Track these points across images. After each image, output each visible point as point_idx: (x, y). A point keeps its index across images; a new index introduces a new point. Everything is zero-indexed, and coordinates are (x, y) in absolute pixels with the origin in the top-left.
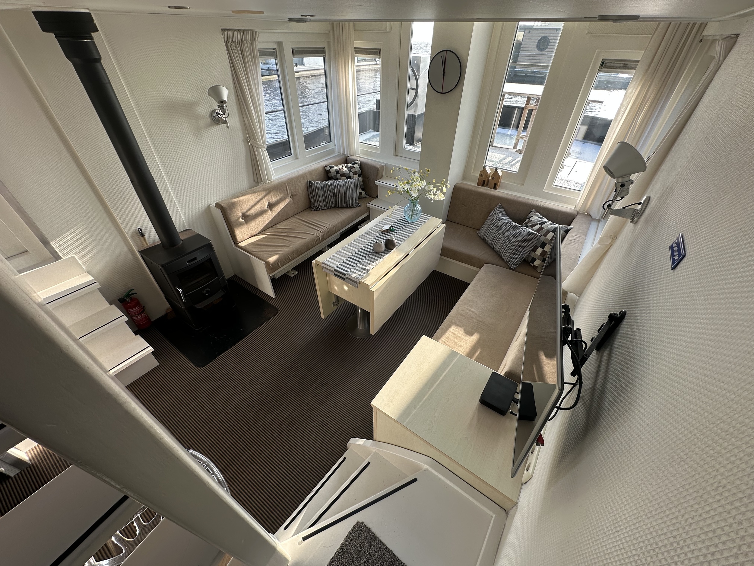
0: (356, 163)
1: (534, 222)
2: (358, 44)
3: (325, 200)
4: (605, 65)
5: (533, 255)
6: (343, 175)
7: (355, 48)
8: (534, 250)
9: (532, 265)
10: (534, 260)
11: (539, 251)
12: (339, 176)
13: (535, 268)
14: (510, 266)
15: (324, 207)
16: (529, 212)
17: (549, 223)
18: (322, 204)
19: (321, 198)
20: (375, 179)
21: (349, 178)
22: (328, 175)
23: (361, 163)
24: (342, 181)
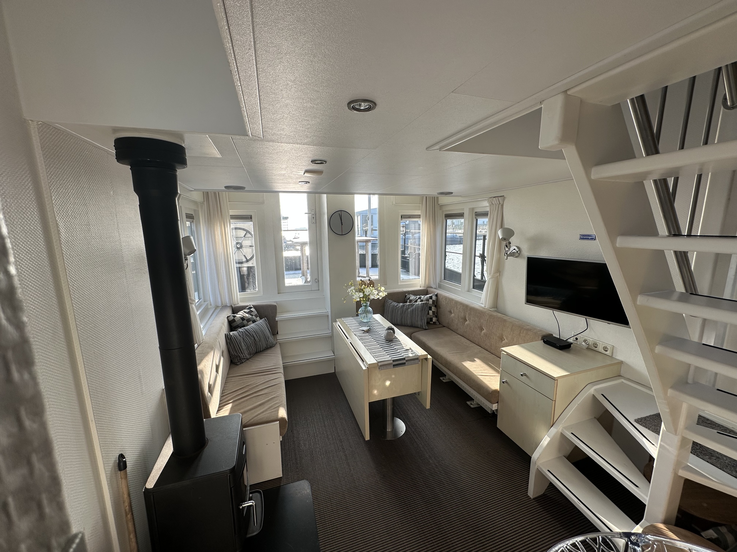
0: (251, 308)
1: (414, 300)
2: (232, 212)
3: (248, 348)
4: (402, 217)
5: (429, 316)
6: (248, 320)
7: (230, 215)
8: (428, 314)
9: (432, 322)
10: (431, 319)
11: (431, 312)
12: (245, 322)
13: (434, 323)
14: (425, 328)
15: (248, 356)
16: (405, 296)
17: (422, 297)
18: (246, 354)
19: (244, 348)
20: (275, 316)
21: (254, 321)
22: (232, 325)
23: (255, 307)
24: (253, 325)
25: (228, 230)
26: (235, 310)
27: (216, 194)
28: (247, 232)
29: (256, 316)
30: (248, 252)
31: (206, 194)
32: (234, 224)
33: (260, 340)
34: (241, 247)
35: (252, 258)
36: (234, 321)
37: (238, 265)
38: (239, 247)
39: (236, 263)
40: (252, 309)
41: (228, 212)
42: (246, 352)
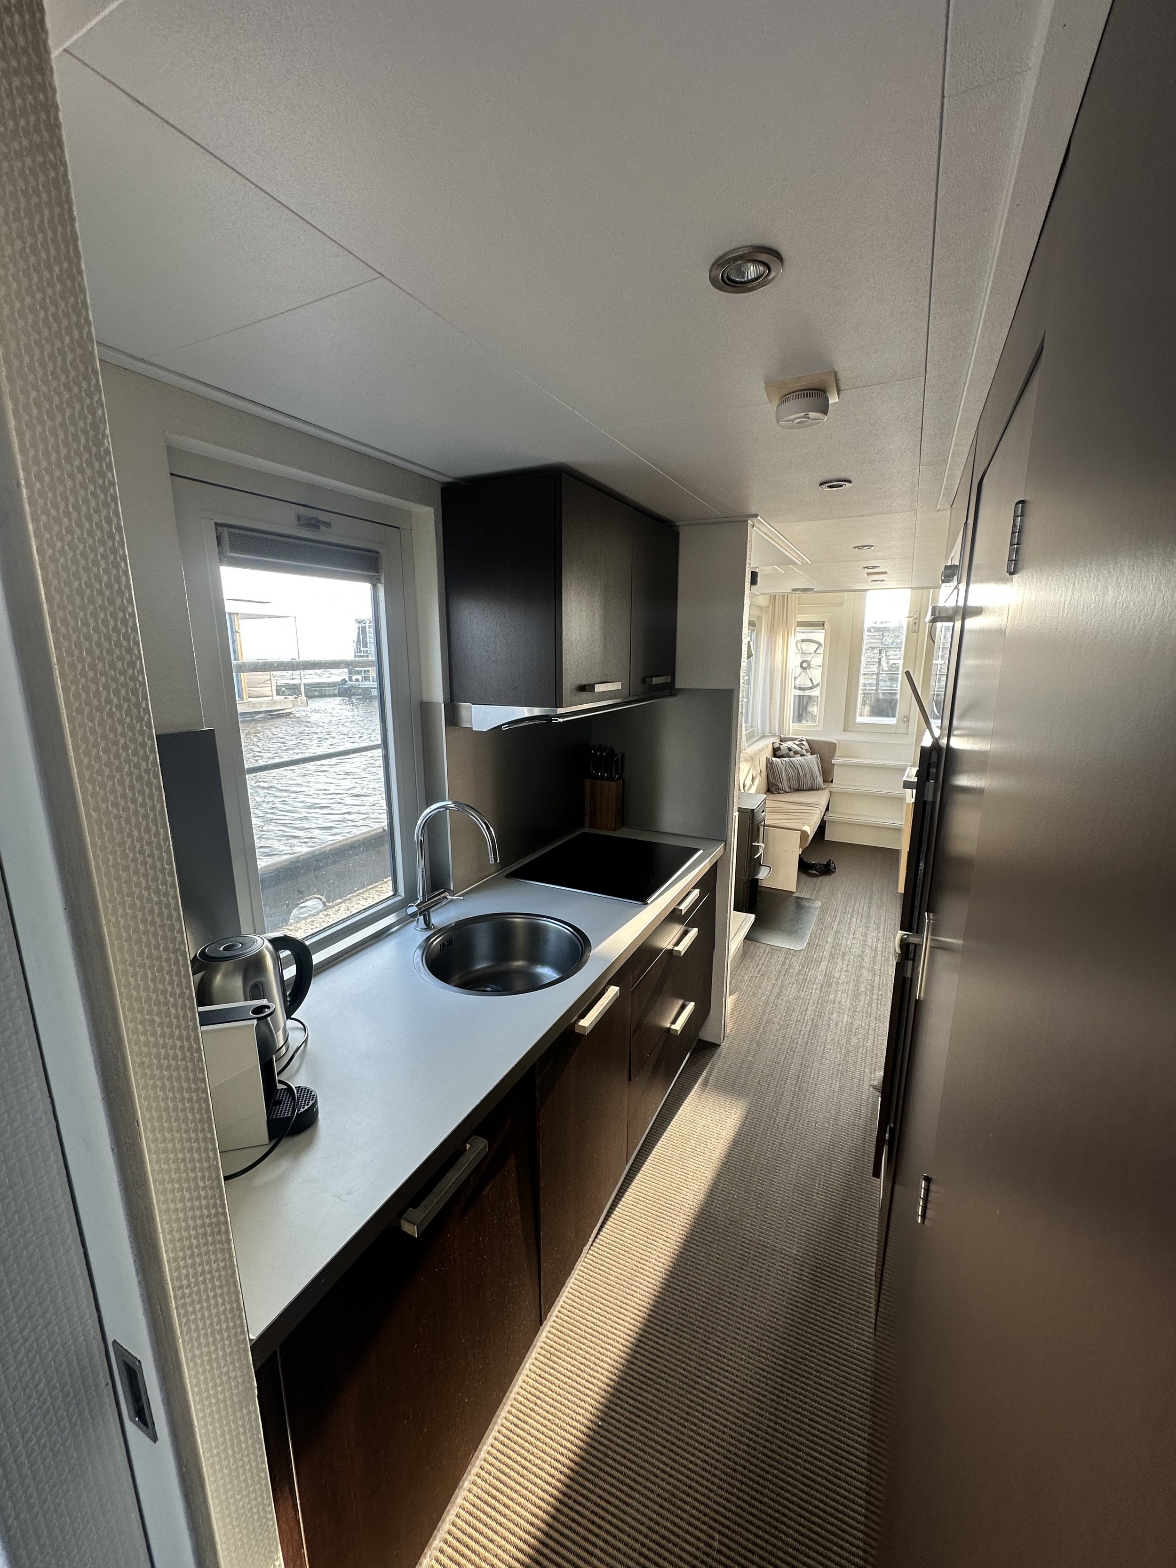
2: (800, 618)
3: (789, 780)
6: (796, 753)
7: (797, 622)
12: (792, 753)
15: (787, 789)
18: (785, 786)
19: (784, 777)
20: (832, 758)
21: (802, 755)
22: (776, 752)
23: (807, 741)
24: (800, 758)
25: (792, 641)
26: (782, 740)
27: (784, 597)
28: (819, 644)
29: (807, 751)
30: (816, 674)
31: (773, 598)
32: (802, 634)
33: (805, 776)
34: (809, 667)
35: (818, 685)
36: (779, 749)
37: (798, 692)
38: (805, 666)
39: (795, 688)
40: (804, 742)
41: (795, 618)
42: (786, 784)
